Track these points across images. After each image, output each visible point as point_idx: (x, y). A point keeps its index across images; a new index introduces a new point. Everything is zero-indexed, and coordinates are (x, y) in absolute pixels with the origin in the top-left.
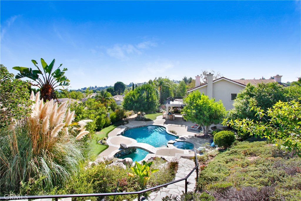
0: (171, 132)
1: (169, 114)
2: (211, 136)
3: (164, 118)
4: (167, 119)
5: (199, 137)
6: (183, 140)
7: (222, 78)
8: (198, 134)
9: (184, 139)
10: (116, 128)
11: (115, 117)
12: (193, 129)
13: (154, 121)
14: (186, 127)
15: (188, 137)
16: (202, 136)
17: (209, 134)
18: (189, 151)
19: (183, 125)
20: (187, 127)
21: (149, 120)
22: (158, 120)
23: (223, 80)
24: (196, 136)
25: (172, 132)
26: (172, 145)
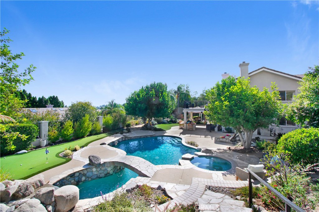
0: (188, 143)
1: (188, 123)
2: (256, 150)
3: (181, 128)
4: (185, 130)
5: (235, 151)
6: (208, 154)
7: (262, 68)
8: (233, 148)
9: (210, 153)
10: (108, 137)
11: (110, 122)
12: (224, 140)
13: (167, 131)
14: (212, 138)
15: (218, 151)
16: (242, 149)
17: (252, 147)
18: (223, 174)
19: (207, 135)
20: (214, 138)
21: (160, 130)
22: (172, 130)
23: (264, 71)
24: (229, 148)
25: (191, 144)
26: (189, 161)
